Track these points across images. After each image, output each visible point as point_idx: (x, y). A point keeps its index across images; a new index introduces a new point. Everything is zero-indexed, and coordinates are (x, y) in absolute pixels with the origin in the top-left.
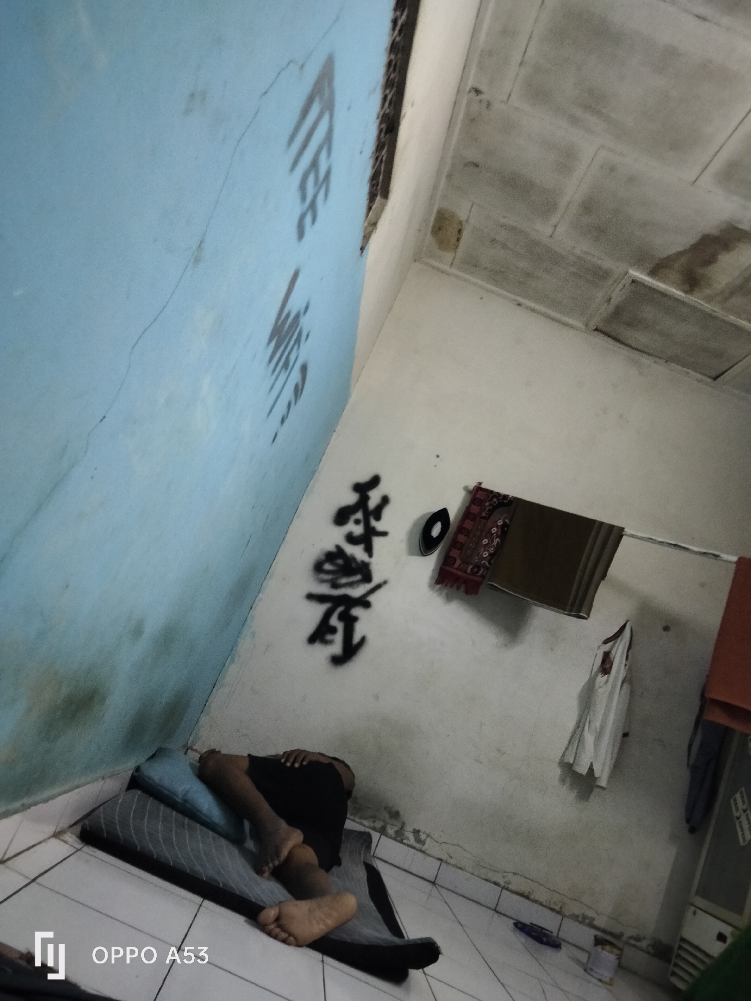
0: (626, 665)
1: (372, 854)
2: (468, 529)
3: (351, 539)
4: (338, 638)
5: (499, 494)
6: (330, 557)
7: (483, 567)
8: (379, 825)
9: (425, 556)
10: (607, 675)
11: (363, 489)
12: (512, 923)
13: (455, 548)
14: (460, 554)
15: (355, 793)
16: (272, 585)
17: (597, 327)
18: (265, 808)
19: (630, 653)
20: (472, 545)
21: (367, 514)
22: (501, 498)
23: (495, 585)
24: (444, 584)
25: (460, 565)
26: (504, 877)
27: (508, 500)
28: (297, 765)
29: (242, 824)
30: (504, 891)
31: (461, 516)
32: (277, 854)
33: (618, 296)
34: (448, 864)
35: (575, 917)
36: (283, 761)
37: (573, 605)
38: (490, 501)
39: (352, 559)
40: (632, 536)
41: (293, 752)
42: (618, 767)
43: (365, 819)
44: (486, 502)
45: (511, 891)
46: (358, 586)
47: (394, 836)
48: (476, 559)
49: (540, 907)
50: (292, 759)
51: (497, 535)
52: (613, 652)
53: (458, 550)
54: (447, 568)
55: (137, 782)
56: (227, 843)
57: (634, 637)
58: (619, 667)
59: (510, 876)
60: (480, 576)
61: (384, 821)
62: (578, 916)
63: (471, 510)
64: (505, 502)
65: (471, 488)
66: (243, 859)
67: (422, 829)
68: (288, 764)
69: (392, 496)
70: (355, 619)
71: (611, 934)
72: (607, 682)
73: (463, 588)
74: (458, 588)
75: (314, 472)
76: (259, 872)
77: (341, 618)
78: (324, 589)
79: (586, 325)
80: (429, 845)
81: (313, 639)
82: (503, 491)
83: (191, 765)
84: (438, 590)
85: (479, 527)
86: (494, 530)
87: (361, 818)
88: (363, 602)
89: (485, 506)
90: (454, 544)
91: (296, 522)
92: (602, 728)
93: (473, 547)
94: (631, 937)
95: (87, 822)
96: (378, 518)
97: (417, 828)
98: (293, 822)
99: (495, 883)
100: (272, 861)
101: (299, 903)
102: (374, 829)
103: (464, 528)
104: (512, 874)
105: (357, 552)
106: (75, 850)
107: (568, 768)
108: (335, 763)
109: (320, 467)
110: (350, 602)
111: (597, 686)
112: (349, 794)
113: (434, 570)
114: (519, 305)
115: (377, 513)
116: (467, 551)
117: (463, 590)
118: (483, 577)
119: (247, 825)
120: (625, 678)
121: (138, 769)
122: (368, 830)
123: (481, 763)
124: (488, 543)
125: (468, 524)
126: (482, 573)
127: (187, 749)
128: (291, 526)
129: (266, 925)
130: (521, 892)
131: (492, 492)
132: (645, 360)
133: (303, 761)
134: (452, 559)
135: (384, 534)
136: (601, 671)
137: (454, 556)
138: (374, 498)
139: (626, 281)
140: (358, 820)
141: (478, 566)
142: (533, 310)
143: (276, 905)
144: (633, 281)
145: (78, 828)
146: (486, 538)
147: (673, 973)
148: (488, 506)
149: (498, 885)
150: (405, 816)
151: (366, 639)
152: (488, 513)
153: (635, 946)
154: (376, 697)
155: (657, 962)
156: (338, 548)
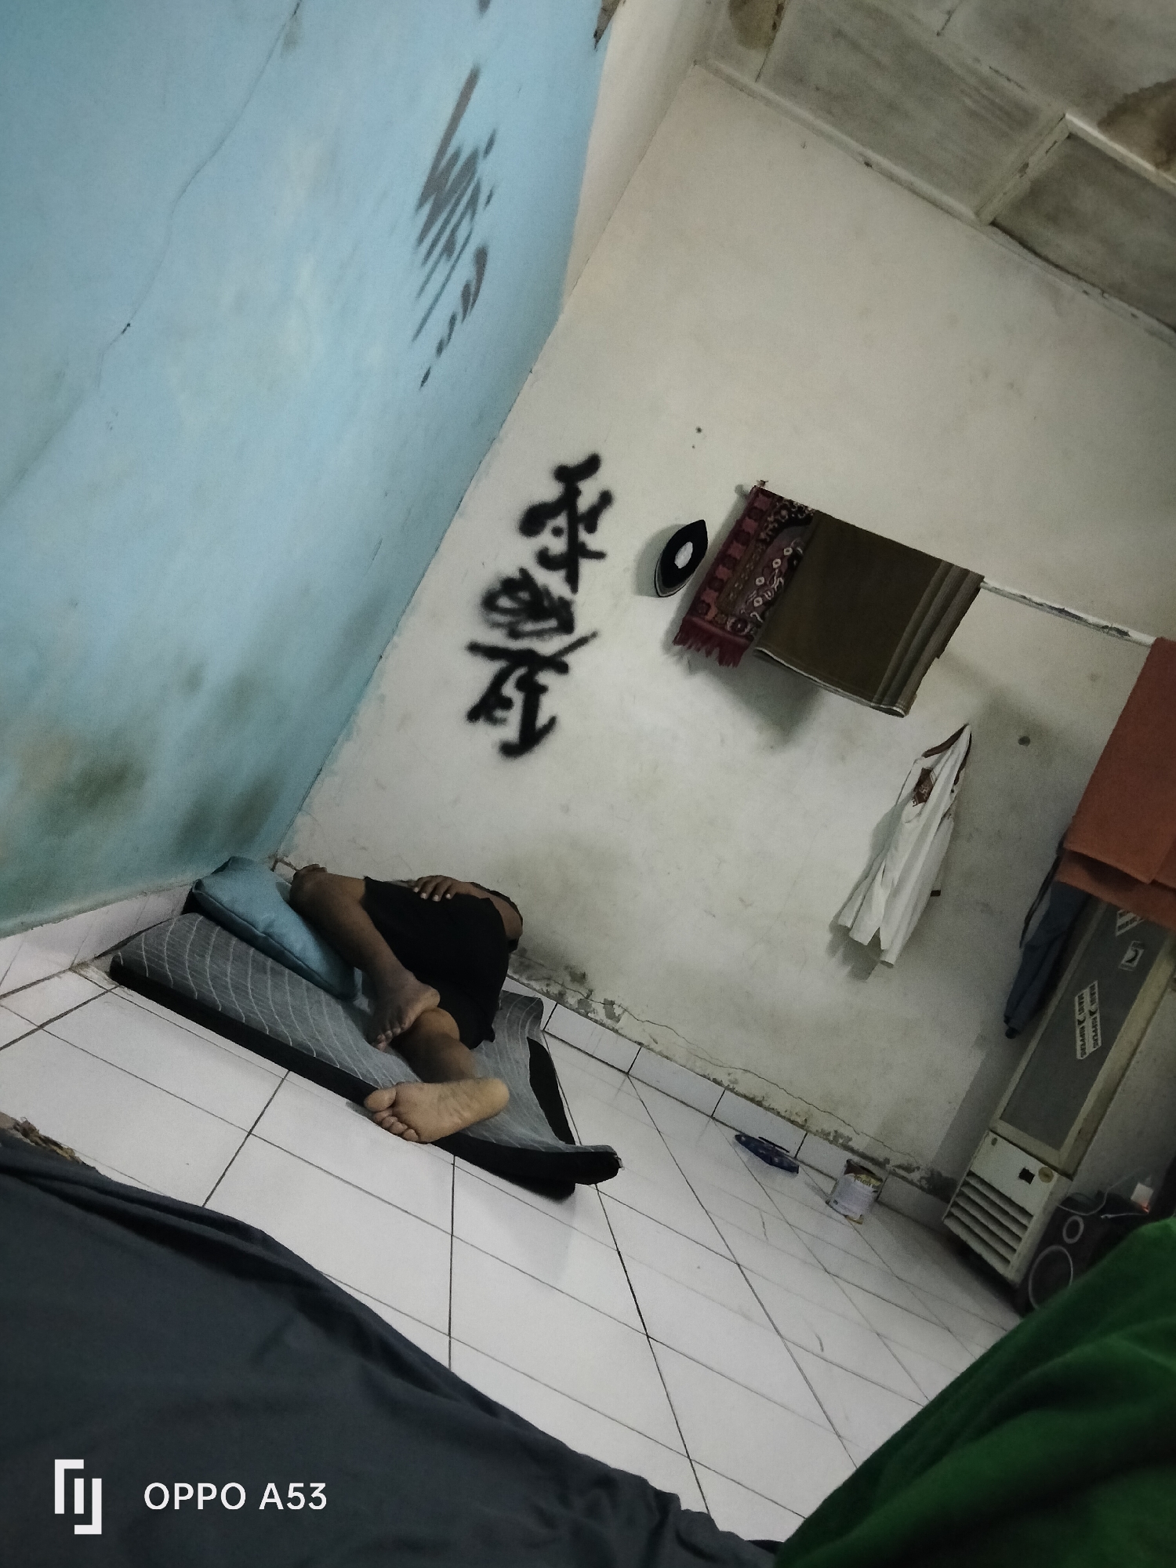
0: (952, 791)
1: (542, 1028)
2: (735, 558)
3: (545, 559)
4: (514, 716)
5: (791, 502)
6: (509, 586)
7: (751, 622)
8: (555, 989)
9: (661, 597)
10: (922, 804)
11: (571, 476)
12: (734, 1136)
13: (711, 588)
14: (718, 598)
15: (522, 942)
16: (414, 625)
17: (995, 219)
19: (961, 772)
20: (739, 586)
21: (574, 520)
22: (793, 510)
23: (766, 651)
24: (687, 646)
25: (716, 616)
26: (729, 1074)
27: (805, 515)
28: (437, 898)
29: (352, 975)
30: (727, 1093)
31: (727, 534)
32: (400, 1020)
33: (1040, 162)
34: (649, 1049)
35: (825, 1135)
36: (416, 890)
37: (883, 695)
38: (775, 514)
39: (546, 593)
40: (996, 591)
41: (432, 878)
42: (916, 938)
43: (536, 980)
44: (770, 516)
45: (737, 1094)
46: (550, 638)
47: (577, 1006)
48: (742, 608)
49: (777, 1117)
50: (430, 889)
51: (780, 571)
52: (937, 771)
53: (715, 591)
54: (696, 620)
55: (196, 903)
56: (328, 997)
57: (972, 750)
58: (942, 793)
59: (739, 1075)
60: (744, 636)
61: (562, 985)
62: (829, 1134)
63: (744, 527)
64: (801, 517)
65: (748, 488)
66: (350, 1022)
67: (618, 1001)
68: (424, 896)
69: (617, 493)
70: (543, 689)
71: (873, 1160)
72: (920, 814)
73: (716, 652)
74: (708, 653)
75: (492, 441)
76: (373, 1040)
77: (521, 685)
78: (497, 638)
79: (977, 214)
80: (624, 1024)
81: (474, 715)
82: (800, 499)
83: (280, 886)
84: (677, 654)
85: (754, 557)
86: (777, 563)
87: (529, 978)
88: (557, 664)
89: (766, 521)
90: (711, 581)
91: (458, 524)
92: (902, 880)
93: (740, 588)
94: (899, 1167)
95: (120, 953)
96: (592, 528)
97: (610, 999)
98: (425, 977)
99: (715, 1081)
100: (392, 1027)
101: (426, 1086)
102: (548, 995)
103: (730, 556)
104: (742, 1072)
105: (553, 582)
106: (104, 991)
107: (842, 934)
108: (494, 900)
109: (503, 431)
110: (535, 662)
111: (904, 818)
112: (513, 944)
113: (673, 622)
114: (868, 164)
115: (591, 520)
116: (729, 595)
117: (716, 656)
118: (750, 638)
119: (358, 975)
120: (948, 811)
121: (199, 884)
122: (539, 996)
123: (714, 916)
124: (765, 584)
125: (737, 550)
126: (750, 632)
127: (276, 861)
128: (449, 530)
129: (378, 1111)
130: (751, 1096)
131: (780, 498)
132: (1067, 286)
133: (446, 892)
134: (704, 605)
135: (599, 555)
136: (914, 798)
137: (707, 601)
138: (588, 493)
139: (1058, 134)
140: (523, 981)
141: (743, 620)
142: (891, 177)
143: (393, 1086)
144: (1072, 137)
145: (109, 959)
146: (763, 575)
147: (950, 1215)
148: (772, 523)
149: (719, 1084)
150: (593, 980)
151: (558, 720)
152: (770, 533)
153: (903, 1178)
154: (566, 809)
155: (930, 1199)
156: (524, 572)
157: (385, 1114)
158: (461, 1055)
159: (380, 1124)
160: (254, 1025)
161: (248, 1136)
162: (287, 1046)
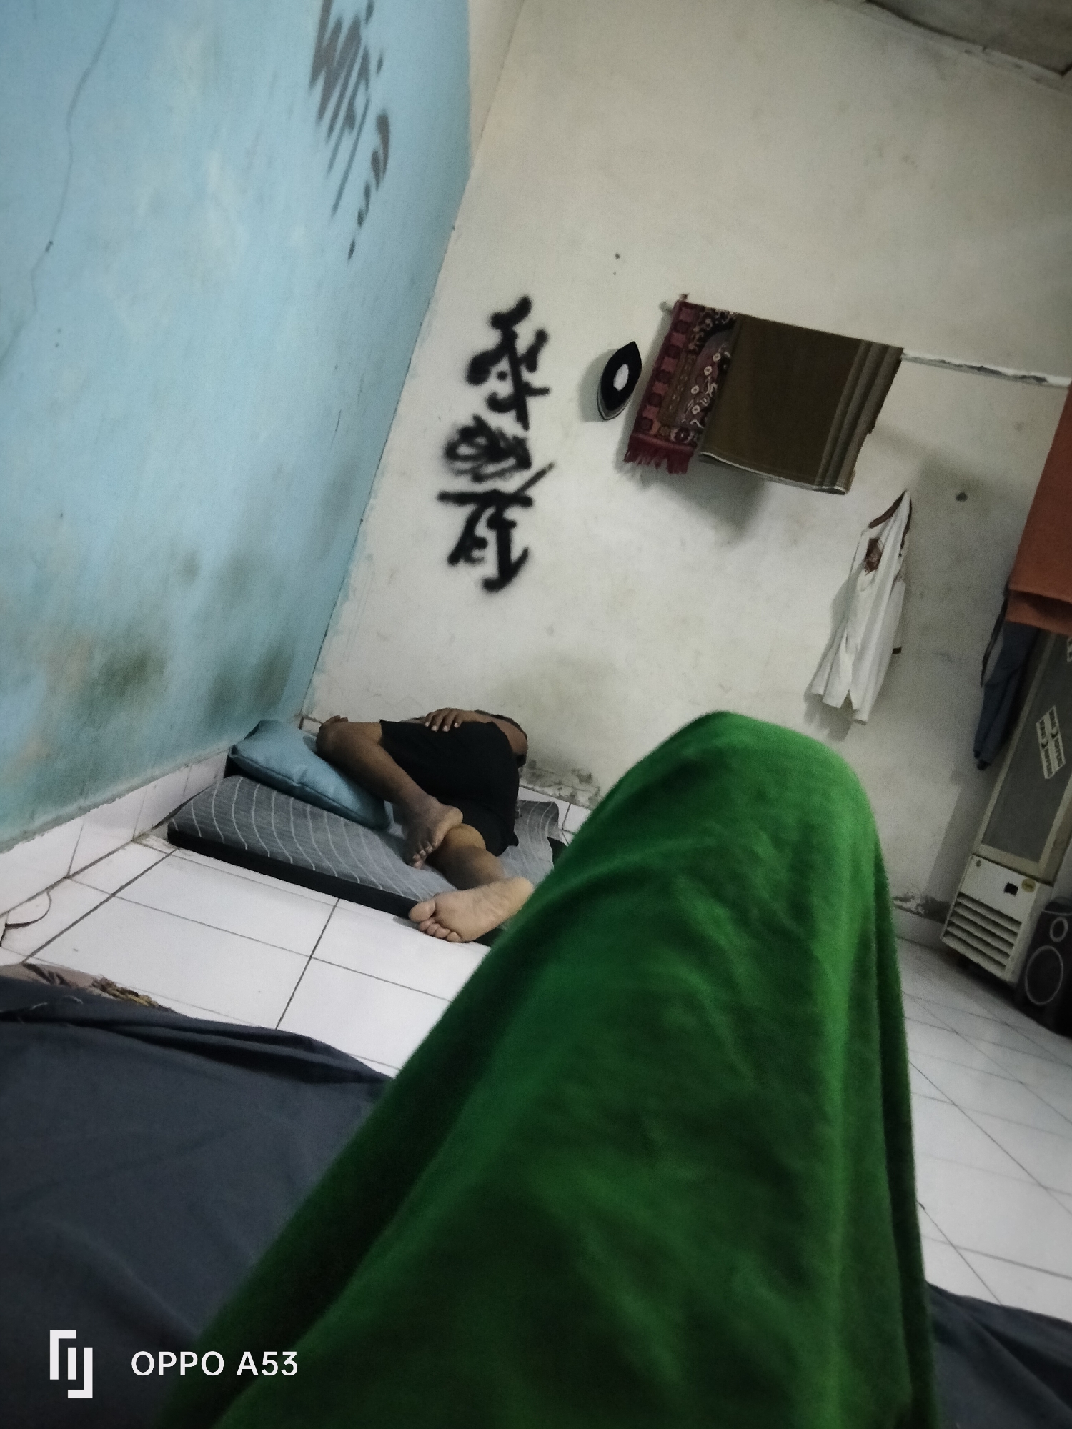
0: (900, 555)
2: (669, 372)
3: (495, 404)
4: (490, 554)
5: (713, 310)
6: (467, 434)
7: (692, 429)
8: (566, 792)
9: (605, 420)
10: (873, 572)
11: (505, 322)
13: (651, 404)
14: (659, 412)
16: (387, 486)
18: (409, 785)
19: (906, 537)
20: (676, 398)
21: (515, 363)
22: (716, 317)
23: (711, 454)
24: (637, 461)
25: (660, 429)
27: (727, 320)
28: (446, 729)
29: (383, 807)
31: (658, 351)
32: (430, 839)
36: (427, 724)
37: (823, 477)
38: (700, 324)
39: (500, 435)
40: (915, 360)
41: (440, 711)
42: (884, 694)
43: (547, 787)
44: (695, 326)
46: (512, 476)
47: (586, 804)
48: (682, 418)
50: (439, 721)
51: (712, 378)
52: (883, 539)
53: (655, 406)
54: (641, 436)
55: (235, 766)
56: (366, 830)
57: (915, 512)
58: (891, 559)
60: (689, 444)
61: (572, 788)
63: (673, 342)
64: (724, 322)
65: (672, 304)
66: (388, 849)
68: (435, 728)
69: (550, 331)
70: (512, 524)
72: (873, 580)
73: (665, 463)
74: (658, 465)
75: (428, 302)
76: (409, 861)
77: (491, 524)
78: (463, 484)
81: (454, 559)
82: (720, 305)
83: (308, 741)
84: (628, 472)
85: (686, 368)
86: (708, 370)
87: (542, 786)
88: (521, 499)
89: (693, 332)
90: (649, 398)
91: (411, 387)
92: (865, 644)
93: (678, 400)
95: (173, 820)
96: (532, 367)
98: (447, 798)
100: (425, 847)
101: (462, 893)
102: (560, 797)
103: (663, 371)
105: (505, 423)
106: (164, 855)
107: (816, 701)
108: (498, 722)
109: (437, 290)
110: (500, 501)
111: (859, 588)
112: (521, 759)
113: (622, 441)
115: (531, 360)
116: (668, 408)
117: (665, 466)
118: (693, 444)
119: (389, 807)
120: (899, 573)
121: (234, 750)
122: (552, 800)
123: (698, 705)
124: (700, 392)
125: (669, 365)
126: (693, 439)
127: (302, 719)
128: (404, 394)
129: (421, 922)
131: (703, 308)
132: (950, 48)
133: (453, 722)
134: (647, 421)
135: (544, 391)
136: (866, 567)
137: (650, 417)
138: (525, 334)
140: (537, 788)
141: (684, 429)
143: (432, 897)
145: (164, 829)
146: (696, 384)
147: (947, 933)
148: (698, 332)
150: (598, 778)
151: (529, 552)
152: (698, 343)
153: (903, 908)
154: (551, 631)
155: (926, 922)
156: (477, 419)
157: (428, 923)
158: (489, 861)
159: (425, 932)
160: (301, 864)
161: (310, 960)
162: (334, 877)
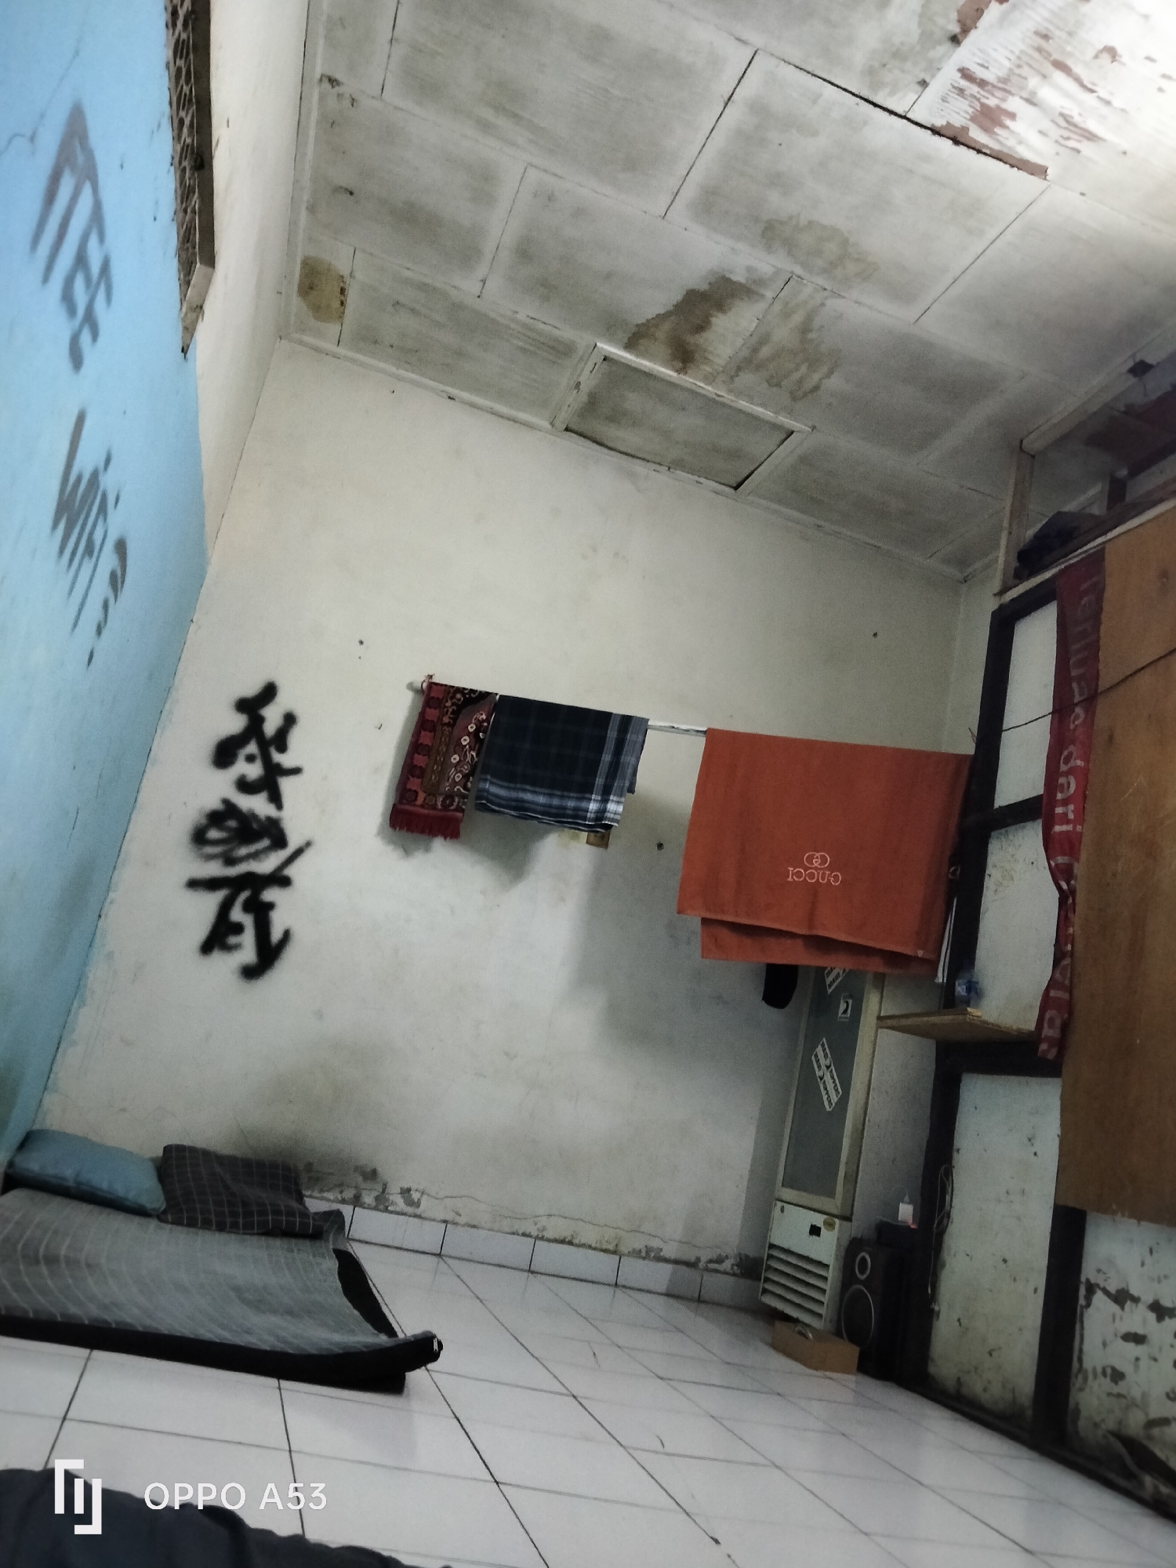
1: (346, 1237)
2: (427, 745)
3: (245, 786)
4: (248, 939)
5: (462, 687)
6: (216, 818)
7: (457, 795)
8: (349, 1194)
11: (252, 706)
13: (413, 776)
14: (422, 783)
16: (128, 876)
17: (568, 426)
20: (437, 767)
21: (264, 744)
22: (466, 692)
25: (425, 799)
26: (535, 1224)
27: (477, 694)
30: (538, 1242)
33: (589, 379)
34: (455, 1224)
35: (636, 1254)
38: (452, 698)
39: (253, 816)
43: (328, 1191)
45: (549, 1240)
46: (267, 857)
47: (374, 1204)
48: (446, 787)
49: (590, 1251)
51: (470, 746)
54: (404, 807)
59: (543, 1222)
60: (456, 809)
61: (356, 1187)
62: (640, 1251)
63: (427, 717)
64: (474, 696)
65: (419, 684)
67: (414, 1186)
69: (299, 712)
70: (270, 906)
75: (169, 690)
77: (247, 907)
78: (215, 869)
79: (552, 424)
80: (425, 1206)
81: (207, 947)
85: (443, 740)
86: (465, 741)
87: (321, 1191)
88: (280, 879)
90: (411, 770)
91: (151, 774)
93: (439, 769)
94: (711, 1261)
96: (282, 748)
97: (406, 1186)
99: (524, 1234)
102: (343, 1201)
103: (422, 744)
104: (546, 1217)
105: (258, 805)
109: (176, 681)
110: (256, 883)
114: (449, 397)
115: (281, 741)
116: (431, 777)
118: (460, 809)
122: (335, 1206)
123: (485, 1077)
124: (460, 760)
125: (426, 738)
126: (458, 805)
128: (144, 782)
130: (562, 1238)
131: (450, 685)
132: (639, 467)
134: (411, 793)
135: (296, 771)
138: (272, 718)
139: (596, 358)
140: (319, 1195)
141: (450, 796)
142: (473, 405)
144: (606, 359)
146: (455, 753)
147: (765, 1291)
148: (450, 707)
149: (529, 1236)
150: (385, 1173)
151: (291, 933)
152: (451, 716)
153: (716, 1271)
154: (320, 1015)
155: (745, 1283)
156: (226, 802)
160: (43, 1316)
161: (63, 1422)
162: (84, 1325)
